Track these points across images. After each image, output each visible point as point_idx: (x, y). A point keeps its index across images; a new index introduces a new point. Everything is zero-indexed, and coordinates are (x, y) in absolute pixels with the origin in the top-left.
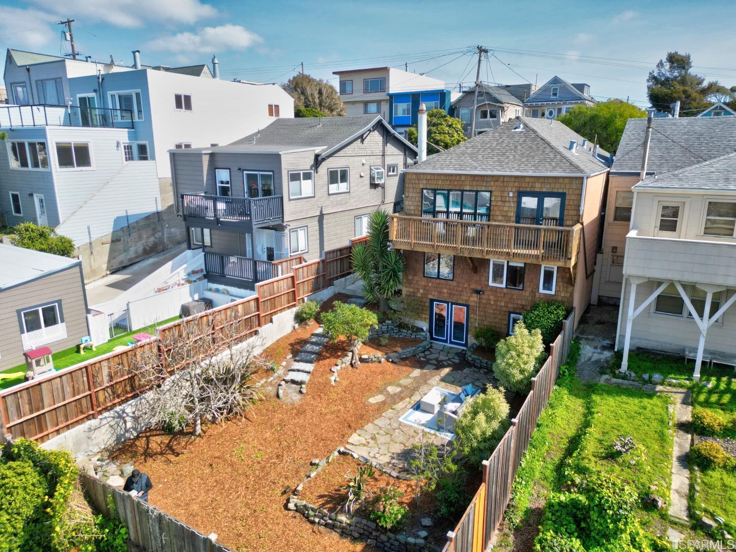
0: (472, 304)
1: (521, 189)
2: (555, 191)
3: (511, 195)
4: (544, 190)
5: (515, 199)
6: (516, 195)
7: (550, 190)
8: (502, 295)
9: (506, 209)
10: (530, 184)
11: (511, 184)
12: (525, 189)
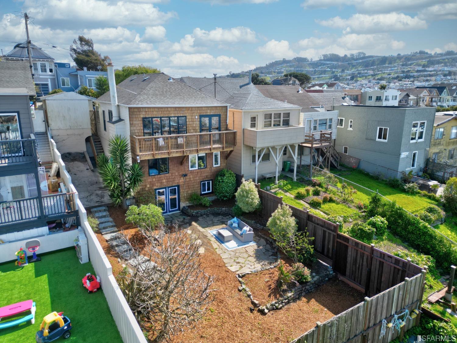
0: (181, 184)
1: (201, 114)
2: (216, 113)
3: (196, 117)
4: (211, 114)
5: (199, 120)
6: (199, 117)
7: (214, 114)
8: (197, 173)
9: (194, 125)
10: (205, 111)
11: (196, 112)
12: (203, 114)
